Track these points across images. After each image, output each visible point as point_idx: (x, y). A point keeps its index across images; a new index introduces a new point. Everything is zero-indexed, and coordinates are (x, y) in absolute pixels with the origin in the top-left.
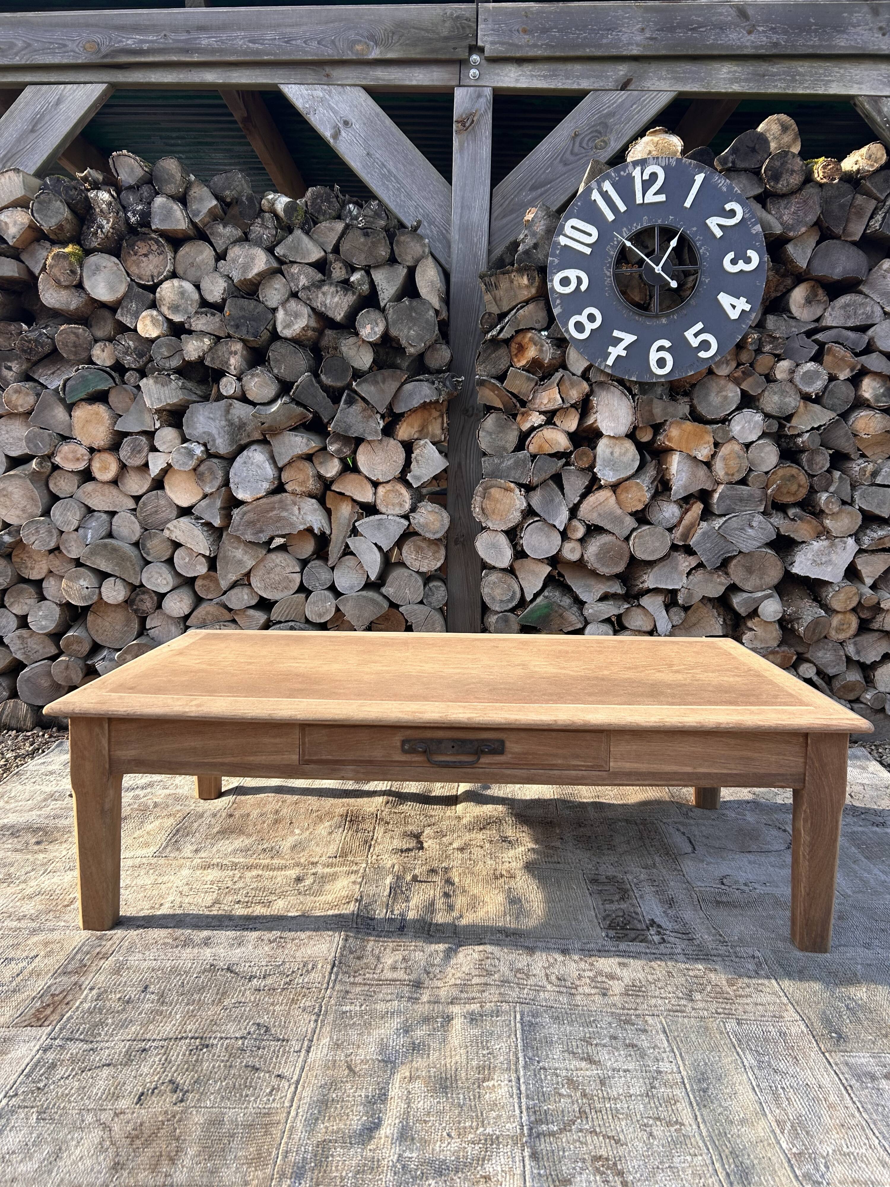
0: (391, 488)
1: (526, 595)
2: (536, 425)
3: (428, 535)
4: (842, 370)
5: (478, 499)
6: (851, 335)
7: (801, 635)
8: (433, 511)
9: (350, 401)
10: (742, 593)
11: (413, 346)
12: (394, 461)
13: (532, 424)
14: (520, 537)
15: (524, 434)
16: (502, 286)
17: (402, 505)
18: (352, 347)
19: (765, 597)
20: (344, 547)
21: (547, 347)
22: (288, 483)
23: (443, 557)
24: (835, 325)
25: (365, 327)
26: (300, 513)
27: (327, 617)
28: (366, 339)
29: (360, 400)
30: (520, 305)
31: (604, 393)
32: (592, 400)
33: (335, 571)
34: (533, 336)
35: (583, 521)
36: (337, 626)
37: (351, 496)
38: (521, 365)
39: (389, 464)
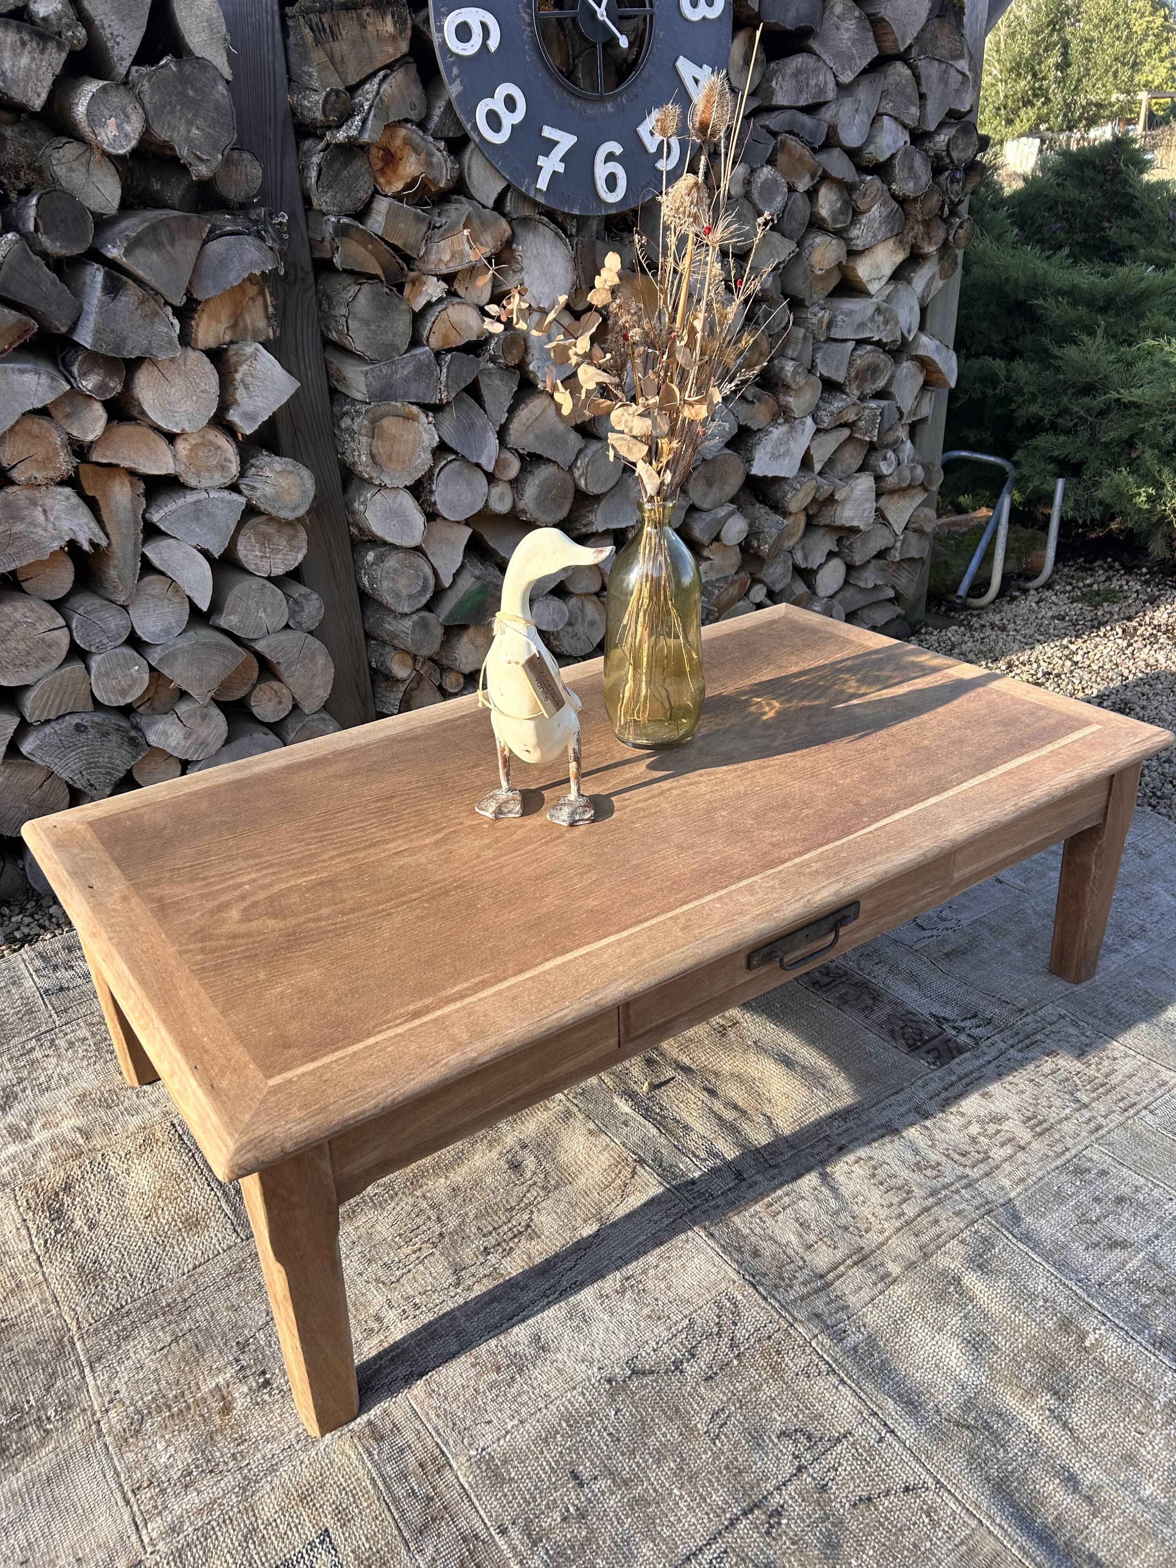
0: (199, 441)
1: (443, 577)
2: (434, 299)
3: (286, 514)
4: (800, 177)
5: (364, 440)
6: (806, 120)
7: (761, 554)
8: (283, 471)
9: (113, 288)
10: (704, 515)
11: (201, 160)
12: (202, 392)
13: (428, 298)
14: (432, 492)
15: (418, 318)
16: (344, 33)
17: (223, 467)
18: (75, 165)
19: (730, 514)
20: (140, 564)
21: (440, 155)
22: (14, 466)
23: (305, 544)
24: (786, 103)
25: (104, 125)
26: (47, 519)
27: (137, 692)
28: (110, 150)
29: (130, 282)
30: (381, 74)
31: (531, 236)
32: (516, 249)
33: (130, 610)
34: (410, 134)
35: (513, 451)
36: (149, 699)
37: (132, 468)
38: (394, 190)
39: (194, 398)
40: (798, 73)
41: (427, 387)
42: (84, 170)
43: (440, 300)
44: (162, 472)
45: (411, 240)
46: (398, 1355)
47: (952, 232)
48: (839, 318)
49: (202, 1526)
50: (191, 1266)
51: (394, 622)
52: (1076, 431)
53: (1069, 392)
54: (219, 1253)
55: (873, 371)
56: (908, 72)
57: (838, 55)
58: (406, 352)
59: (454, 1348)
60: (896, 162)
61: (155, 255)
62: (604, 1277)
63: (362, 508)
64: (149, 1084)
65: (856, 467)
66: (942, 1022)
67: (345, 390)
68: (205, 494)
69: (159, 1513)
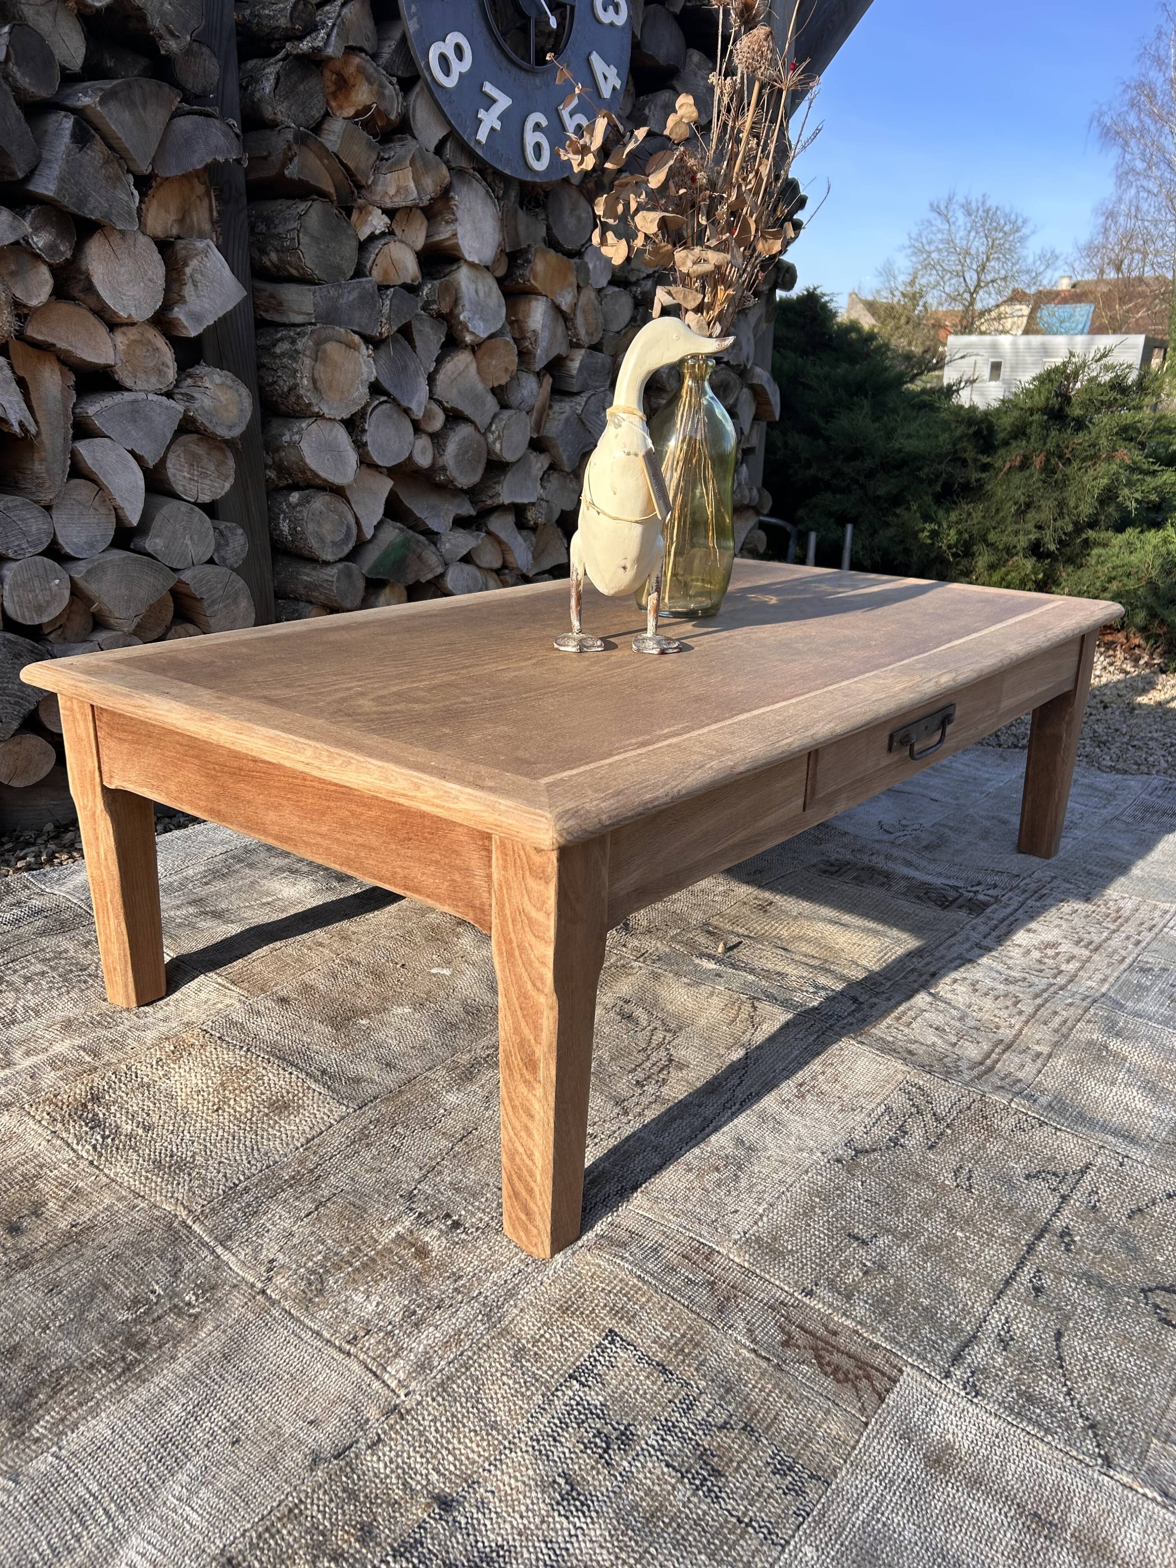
0: (137, 337)
1: (365, 528)
2: (377, 232)
3: (223, 432)
5: (307, 361)
8: (222, 384)
9: (81, 137)
11: (173, 35)
12: (150, 280)
13: (372, 229)
14: (364, 431)
15: (363, 246)
17: (160, 371)
18: (42, 10)
20: (69, 462)
21: (391, 90)
23: (232, 473)
27: (55, 611)
29: (98, 137)
31: (465, 189)
32: (453, 198)
33: (55, 514)
34: (363, 63)
35: (440, 403)
36: (60, 627)
37: (69, 351)
38: (346, 115)
39: (142, 285)
41: (370, 317)
42: (50, 18)
43: (383, 234)
44: (101, 361)
45: (363, 166)
46: (599, 1176)
47: (781, 275)
49: (455, 1358)
50: (303, 1140)
51: (314, 573)
52: (850, 491)
53: (841, 457)
54: (331, 1125)
58: (351, 278)
59: (657, 1161)
61: (127, 113)
62: (777, 1086)
63: (297, 437)
64: (147, 1005)
66: (956, 888)
67: (277, 318)
68: (142, 395)
69: (397, 1355)
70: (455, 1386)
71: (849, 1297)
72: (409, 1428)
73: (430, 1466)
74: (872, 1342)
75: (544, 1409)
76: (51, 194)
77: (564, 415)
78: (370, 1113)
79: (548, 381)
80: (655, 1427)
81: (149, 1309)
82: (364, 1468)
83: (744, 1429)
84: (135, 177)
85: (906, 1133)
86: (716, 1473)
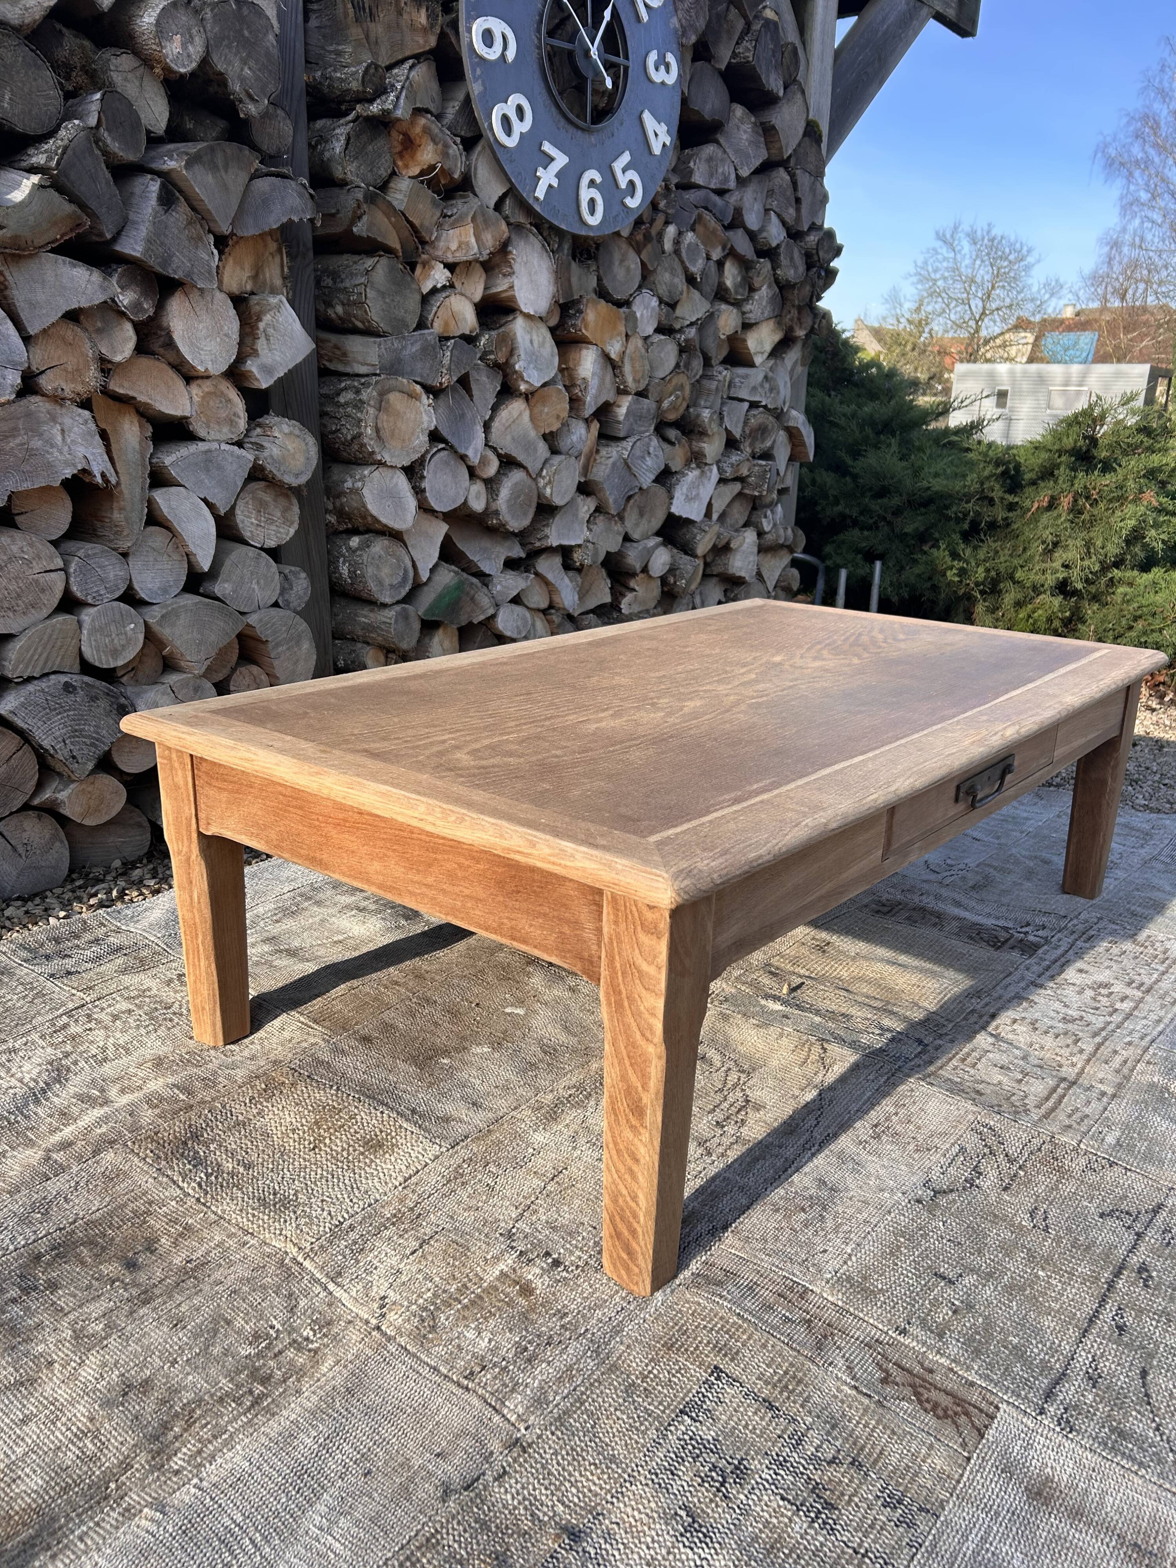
0: (211, 389)
1: (421, 572)
2: (439, 286)
3: (290, 480)
4: (714, 247)
5: (372, 411)
6: (717, 200)
7: (676, 590)
8: (291, 433)
9: (167, 199)
10: (635, 545)
11: (251, 98)
12: (225, 335)
13: (434, 283)
14: (423, 477)
15: (426, 299)
16: (381, 16)
17: (232, 421)
18: (130, 76)
19: (656, 546)
20: (146, 511)
21: (455, 150)
22: (43, 372)
23: (297, 519)
24: (701, 183)
25: (170, 40)
26: (64, 439)
27: (130, 654)
28: (173, 65)
29: (182, 200)
30: (411, 61)
31: (523, 243)
32: (511, 252)
33: (131, 560)
34: (429, 124)
35: (494, 449)
36: (133, 669)
37: (148, 404)
38: (411, 174)
39: (218, 339)
40: (710, 160)
41: (431, 368)
42: (138, 84)
43: (444, 287)
44: (178, 413)
45: (427, 223)
47: (818, 321)
48: (737, 380)
49: (569, 1393)
50: (400, 1179)
51: (371, 615)
52: (877, 528)
53: (869, 494)
54: (426, 1165)
55: (762, 431)
56: (788, 178)
57: (737, 151)
58: (414, 331)
59: (744, 1202)
60: (782, 250)
61: (210, 177)
62: (852, 1126)
63: (359, 484)
65: (742, 522)
66: (1006, 929)
67: (341, 368)
68: (215, 445)
69: (513, 1390)
70: (571, 1421)
71: (941, 1335)
72: (532, 1461)
73: (555, 1498)
74: (967, 1380)
75: (660, 1444)
76: (138, 255)
77: (611, 460)
78: (463, 1153)
79: (595, 426)
80: (767, 1462)
81: (270, 1344)
82: (493, 1499)
83: (852, 1463)
84: (215, 236)
85: (981, 1174)
86: (830, 1506)
